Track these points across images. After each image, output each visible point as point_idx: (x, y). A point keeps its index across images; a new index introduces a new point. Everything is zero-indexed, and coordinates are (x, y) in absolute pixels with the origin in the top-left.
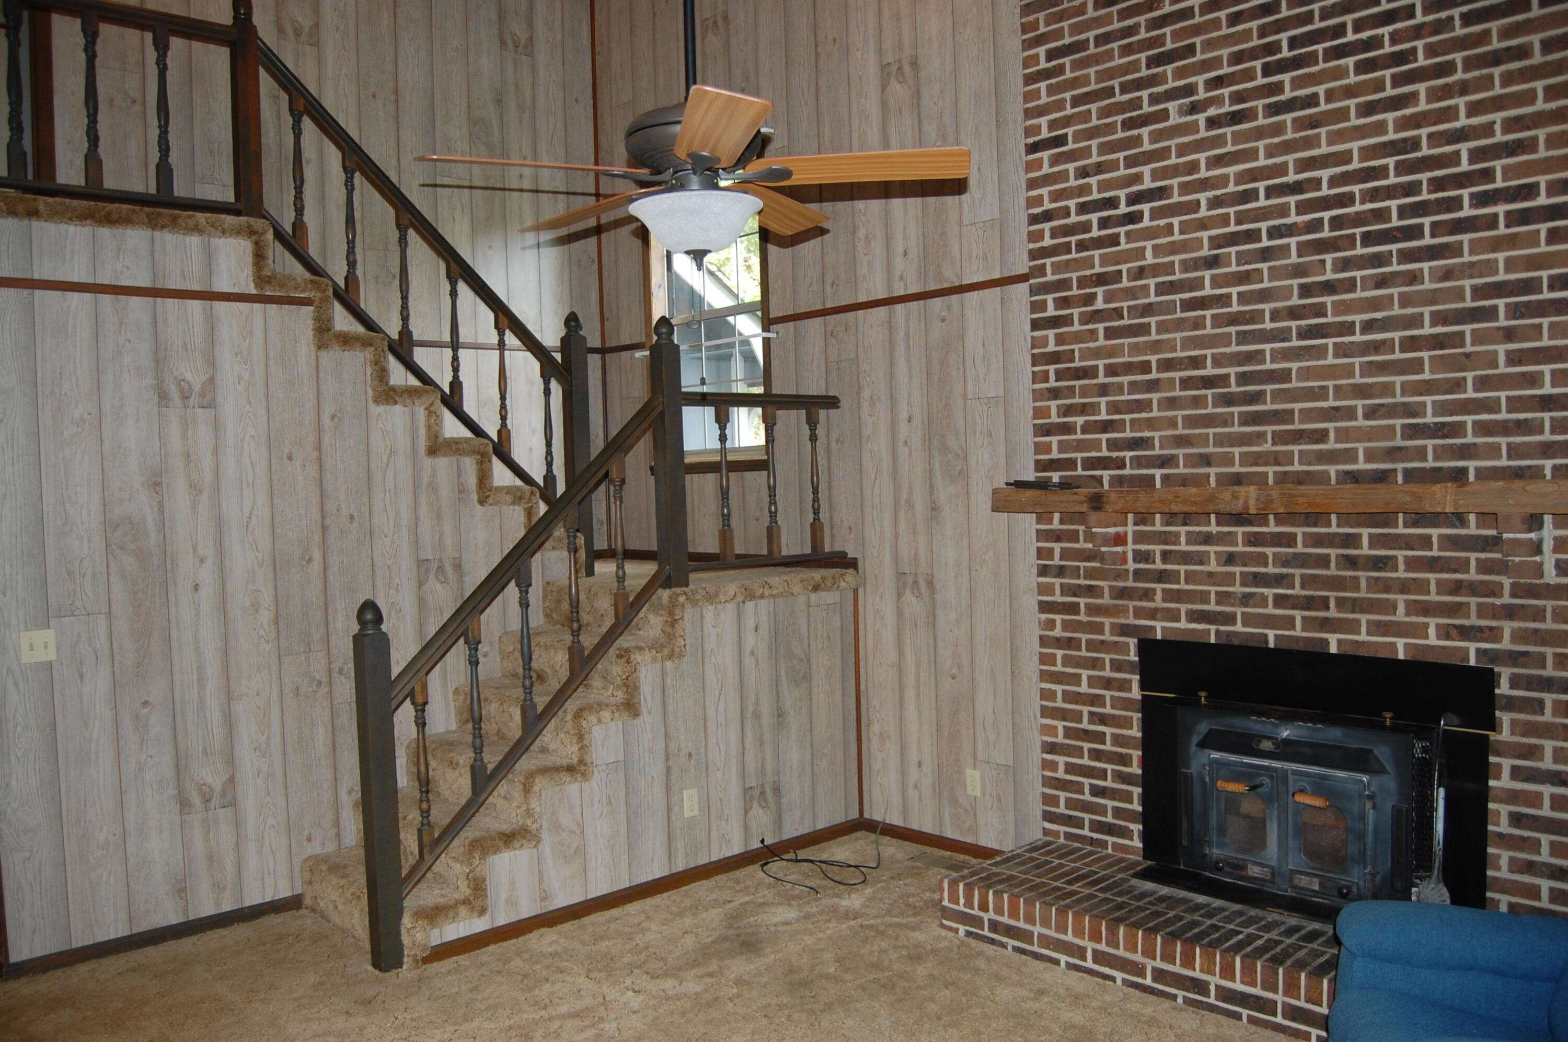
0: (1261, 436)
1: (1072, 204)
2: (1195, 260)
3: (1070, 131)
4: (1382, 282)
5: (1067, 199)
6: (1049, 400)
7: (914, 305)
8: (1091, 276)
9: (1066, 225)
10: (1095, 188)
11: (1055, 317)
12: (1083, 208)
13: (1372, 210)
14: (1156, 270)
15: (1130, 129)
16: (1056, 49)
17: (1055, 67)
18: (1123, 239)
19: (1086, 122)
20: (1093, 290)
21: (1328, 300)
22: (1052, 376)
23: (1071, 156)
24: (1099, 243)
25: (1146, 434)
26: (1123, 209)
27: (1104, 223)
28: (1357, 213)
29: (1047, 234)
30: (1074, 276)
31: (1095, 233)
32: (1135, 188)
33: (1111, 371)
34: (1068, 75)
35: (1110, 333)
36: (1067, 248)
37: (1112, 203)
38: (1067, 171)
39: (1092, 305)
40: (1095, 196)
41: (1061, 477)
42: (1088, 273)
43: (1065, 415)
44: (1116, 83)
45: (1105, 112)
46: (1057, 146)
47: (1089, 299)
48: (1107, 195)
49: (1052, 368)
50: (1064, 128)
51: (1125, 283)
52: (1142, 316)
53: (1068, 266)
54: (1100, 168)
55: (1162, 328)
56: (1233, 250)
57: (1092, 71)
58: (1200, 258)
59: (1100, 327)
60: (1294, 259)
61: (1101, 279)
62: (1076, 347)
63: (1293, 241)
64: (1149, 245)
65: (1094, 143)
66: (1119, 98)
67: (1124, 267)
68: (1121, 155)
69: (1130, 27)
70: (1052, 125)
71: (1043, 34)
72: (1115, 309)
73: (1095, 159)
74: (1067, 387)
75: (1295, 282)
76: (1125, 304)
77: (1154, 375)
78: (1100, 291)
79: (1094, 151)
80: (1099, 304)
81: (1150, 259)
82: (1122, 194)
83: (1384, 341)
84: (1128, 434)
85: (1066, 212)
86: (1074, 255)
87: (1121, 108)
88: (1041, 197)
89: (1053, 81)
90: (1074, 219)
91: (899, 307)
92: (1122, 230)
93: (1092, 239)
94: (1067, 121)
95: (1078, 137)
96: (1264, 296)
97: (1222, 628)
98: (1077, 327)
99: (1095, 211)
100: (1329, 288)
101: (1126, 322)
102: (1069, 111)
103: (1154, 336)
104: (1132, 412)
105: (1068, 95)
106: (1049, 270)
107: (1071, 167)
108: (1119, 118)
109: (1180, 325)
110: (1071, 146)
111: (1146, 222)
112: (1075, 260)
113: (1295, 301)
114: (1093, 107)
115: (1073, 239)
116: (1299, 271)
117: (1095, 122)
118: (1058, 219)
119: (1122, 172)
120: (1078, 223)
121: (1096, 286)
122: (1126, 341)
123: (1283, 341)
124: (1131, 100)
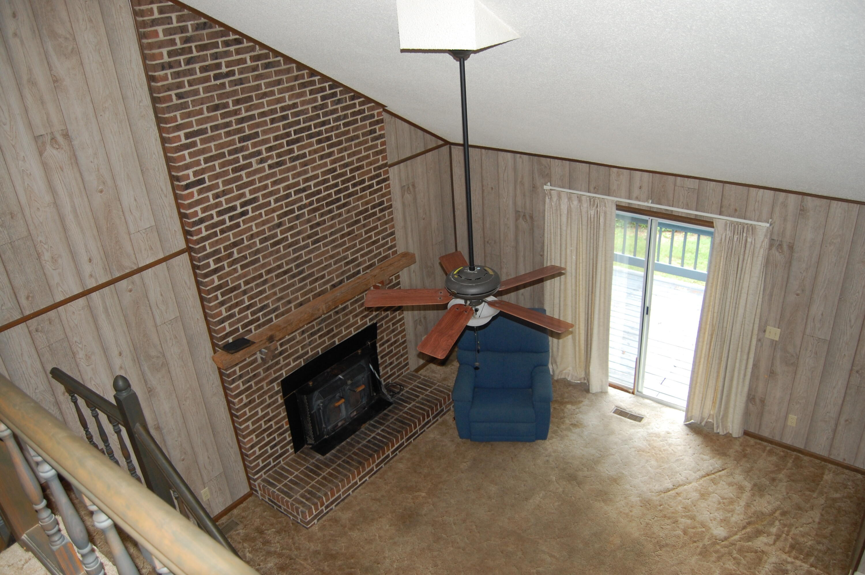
0: (306, 285)
1: (214, 212)
2: (273, 226)
3: (206, 176)
4: (332, 218)
5: (211, 210)
6: (220, 307)
7: (106, 290)
8: (230, 244)
9: (213, 223)
10: (224, 203)
11: (215, 268)
12: (219, 214)
13: (327, 194)
14: (258, 234)
15: (236, 172)
16: (190, 133)
17: (191, 142)
18: (242, 224)
19: (214, 171)
20: (232, 250)
21: (318, 229)
22: (220, 296)
23: (209, 189)
24: (230, 228)
25: (266, 303)
26: (239, 210)
27: (231, 219)
28: (323, 196)
29: (203, 230)
30: (221, 246)
31: (228, 224)
32: (243, 200)
33: (247, 283)
34: (199, 147)
35: (243, 267)
36: (215, 234)
37: (234, 208)
38: (208, 196)
39: (232, 257)
40: (225, 206)
41: (232, 339)
42: (228, 243)
43: (229, 311)
44: (226, 150)
45: (222, 165)
46: (200, 185)
47: (231, 255)
48: (231, 205)
49: (219, 293)
50: (202, 175)
51: (246, 243)
52: (255, 255)
53: (217, 242)
54: (224, 193)
55: (264, 257)
56: (286, 218)
57: (212, 144)
58: (275, 224)
59: (238, 266)
60: (307, 217)
61: (235, 244)
62: (228, 279)
63: (306, 210)
64: (253, 224)
65: (220, 181)
66: (228, 158)
67: (244, 236)
68: (234, 185)
69: (227, 122)
70: (195, 174)
71: (180, 124)
72: (243, 256)
73: (221, 188)
74: (228, 298)
75: (308, 225)
76: (247, 252)
77: (265, 278)
78: (235, 250)
79: (221, 185)
80: (236, 256)
81: (255, 230)
82: (238, 203)
83: (336, 238)
84: (259, 306)
85: (211, 217)
86: (219, 237)
87: (230, 163)
88: (196, 212)
89: (192, 150)
90: (216, 219)
91: (95, 295)
92: (240, 220)
93: (227, 227)
94: (203, 171)
95: (211, 178)
96: (299, 233)
97: (305, 358)
98: (227, 269)
99: (226, 214)
100: (318, 224)
101: (249, 260)
102: (203, 166)
103: (262, 262)
104: (258, 297)
105: (201, 158)
106: (208, 247)
107: (210, 194)
108: (230, 168)
109: (271, 254)
110: (208, 183)
111: (251, 214)
112: (221, 239)
113: (309, 232)
114: (216, 163)
115: (218, 229)
116: (309, 221)
117: (218, 170)
118: (208, 221)
119: (236, 193)
120: (219, 221)
121: (233, 248)
122: (251, 268)
123: (307, 248)
124: (234, 158)
